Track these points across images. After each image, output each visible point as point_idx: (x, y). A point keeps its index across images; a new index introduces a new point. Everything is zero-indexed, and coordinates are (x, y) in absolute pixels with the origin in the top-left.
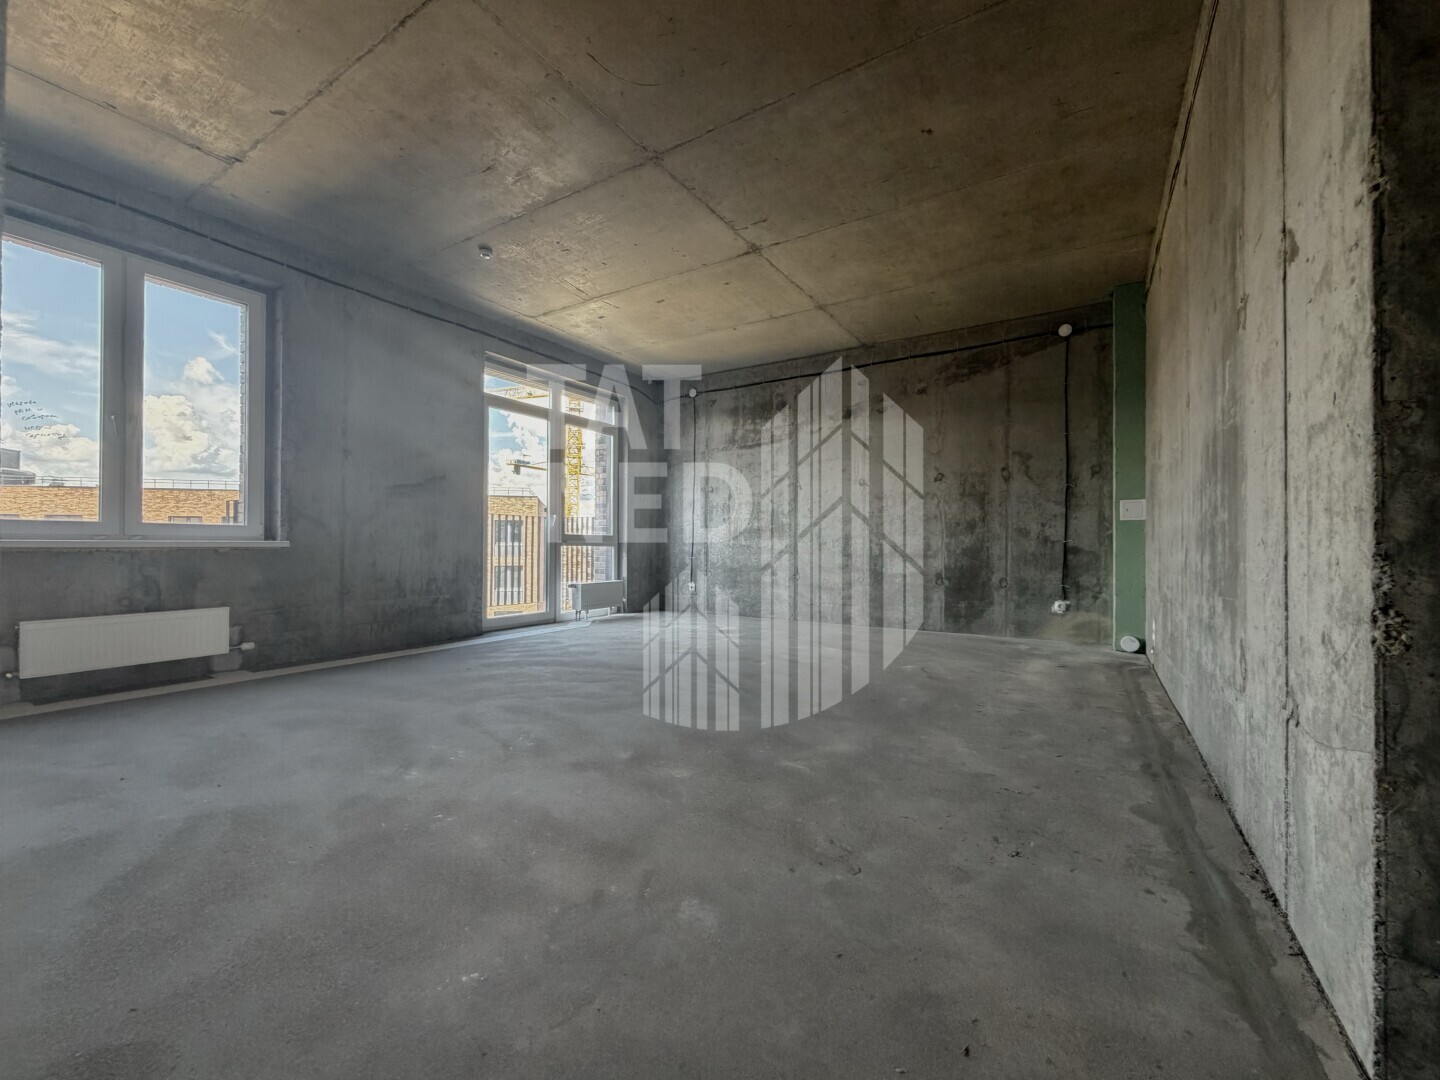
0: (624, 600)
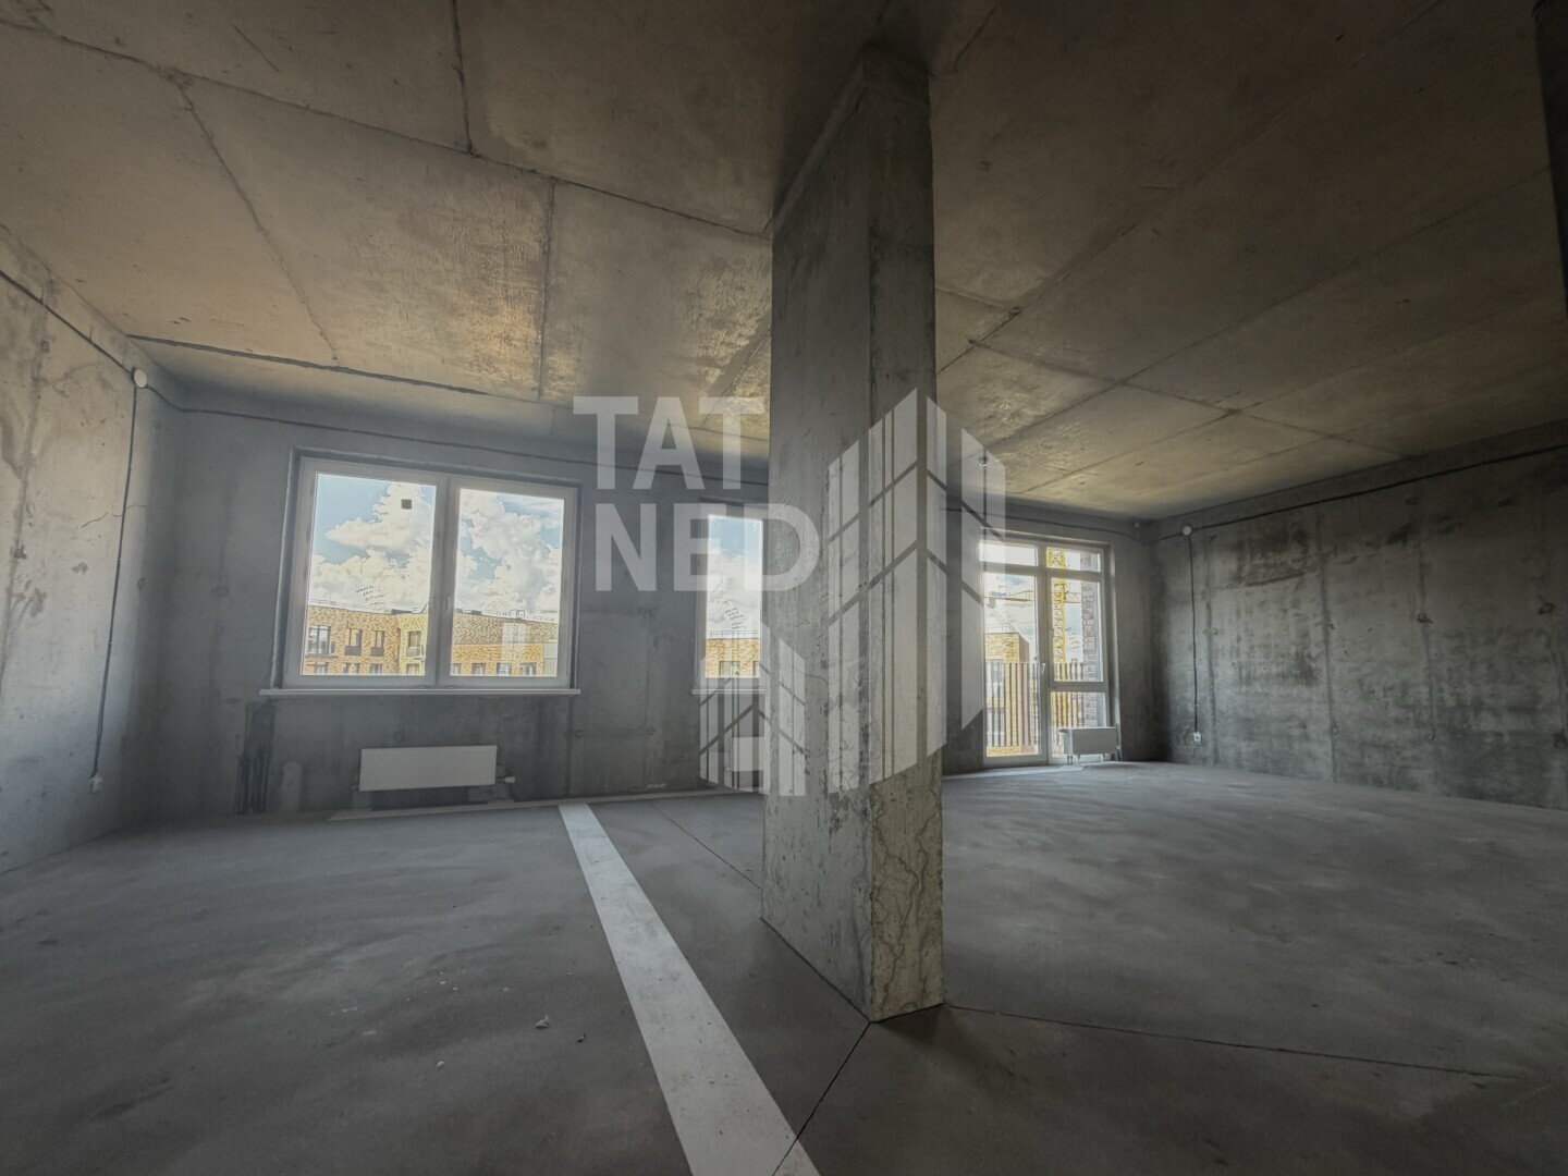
0: (1119, 748)
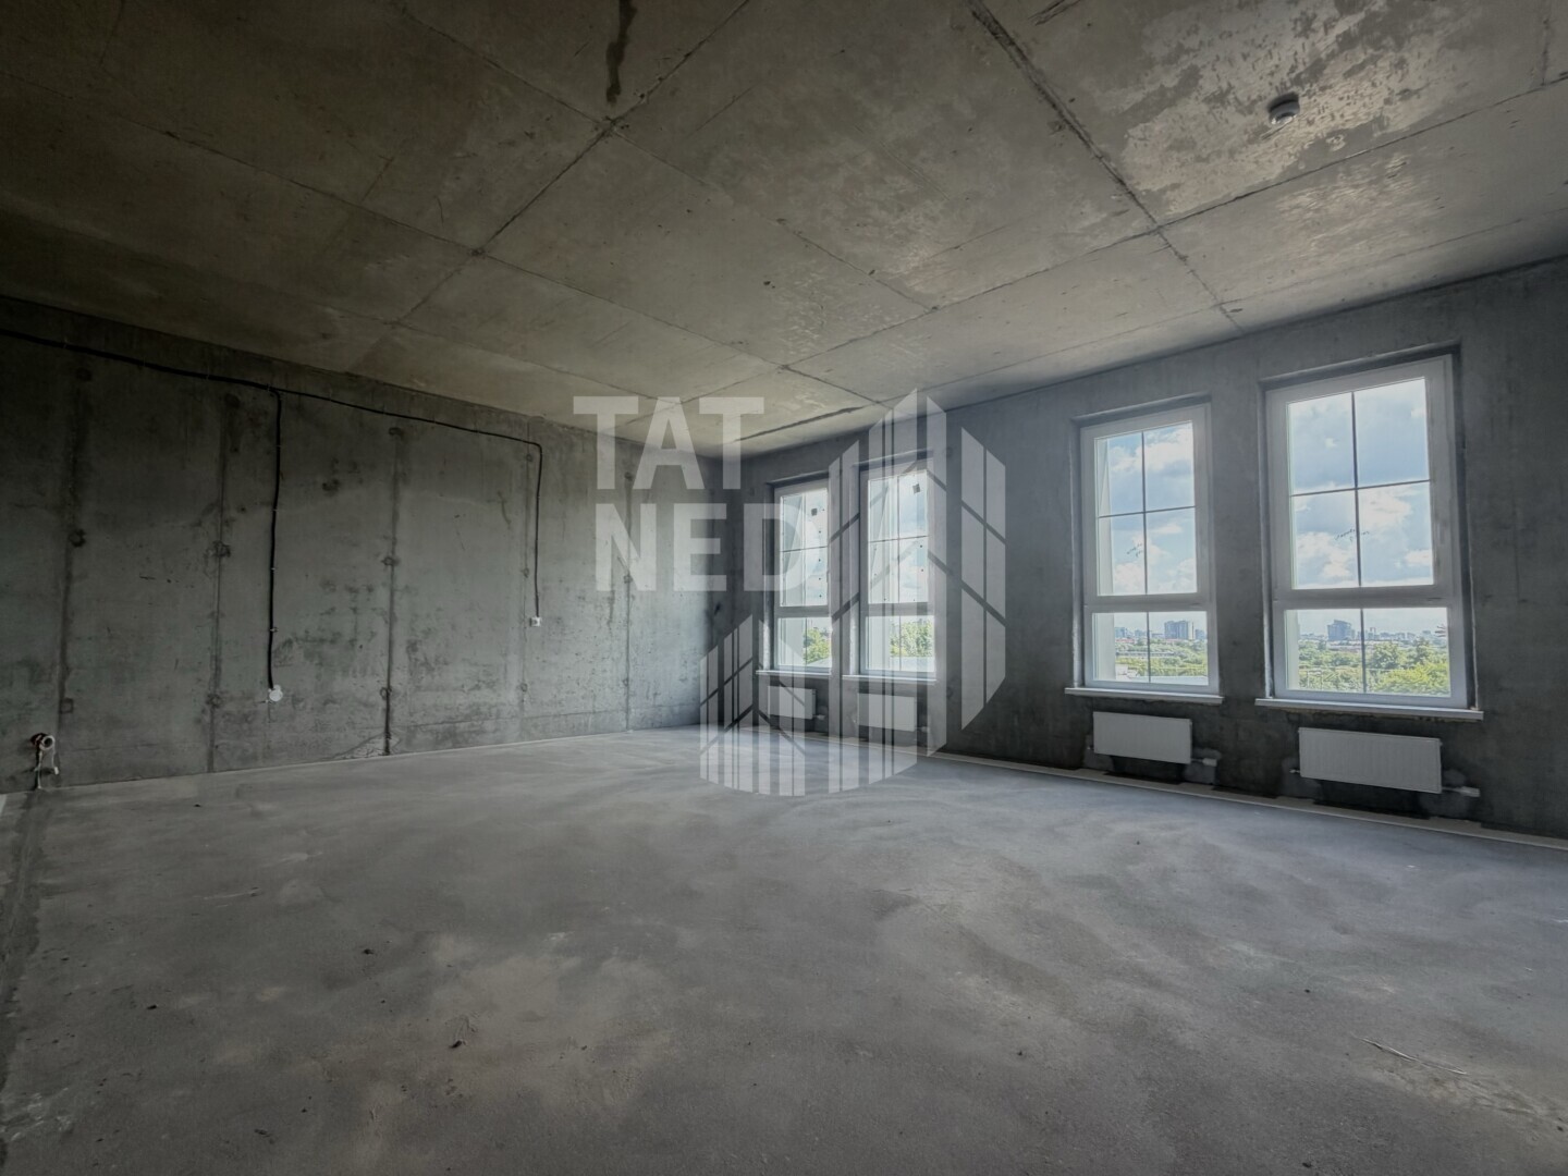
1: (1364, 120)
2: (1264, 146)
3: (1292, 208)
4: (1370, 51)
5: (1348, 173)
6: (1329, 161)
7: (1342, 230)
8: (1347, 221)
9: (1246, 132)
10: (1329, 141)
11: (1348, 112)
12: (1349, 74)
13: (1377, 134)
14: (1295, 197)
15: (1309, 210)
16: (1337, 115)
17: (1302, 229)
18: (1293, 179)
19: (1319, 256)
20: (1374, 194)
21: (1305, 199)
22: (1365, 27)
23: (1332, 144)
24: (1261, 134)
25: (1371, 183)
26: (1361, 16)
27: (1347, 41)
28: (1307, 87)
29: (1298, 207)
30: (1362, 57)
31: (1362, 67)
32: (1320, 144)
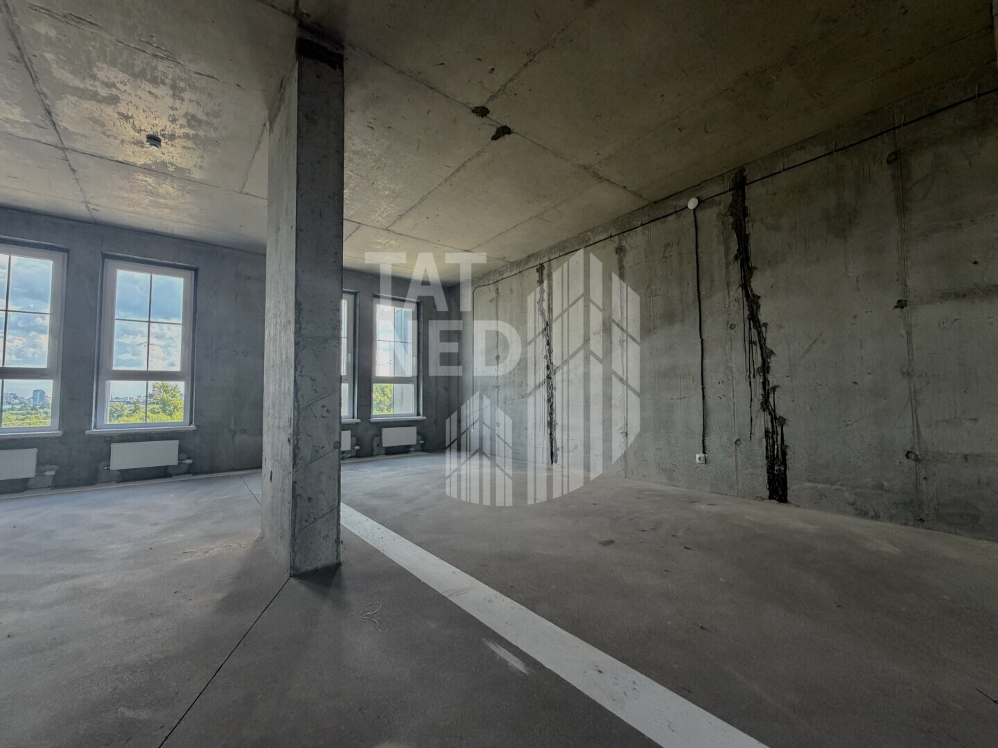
1: (184, 166)
2: (139, 149)
3: (142, 180)
4: (194, 146)
5: (172, 181)
6: (165, 172)
7: (162, 201)
8: (165, 199)
9: (133, 138)
10: (168, 165)
11: (179, 160)
12: (184, 147)
13: (187, 174)
14: (146, 177)
15: (150, 185)
16: (175, 158)
17: (144, 191)
18: (147, 169)
19: (148, 206)
20: (179, 195)
21: (150, 180)
22: (196, 137)
23: (169, 167)
24: (139, 143)
25: (180, 190)
26: (194, 132)
27: (187, 136)
28: (167, 141)
29: (145, 181)
30: (190, 146)
31: (189, 148)
32: (164, 163)
